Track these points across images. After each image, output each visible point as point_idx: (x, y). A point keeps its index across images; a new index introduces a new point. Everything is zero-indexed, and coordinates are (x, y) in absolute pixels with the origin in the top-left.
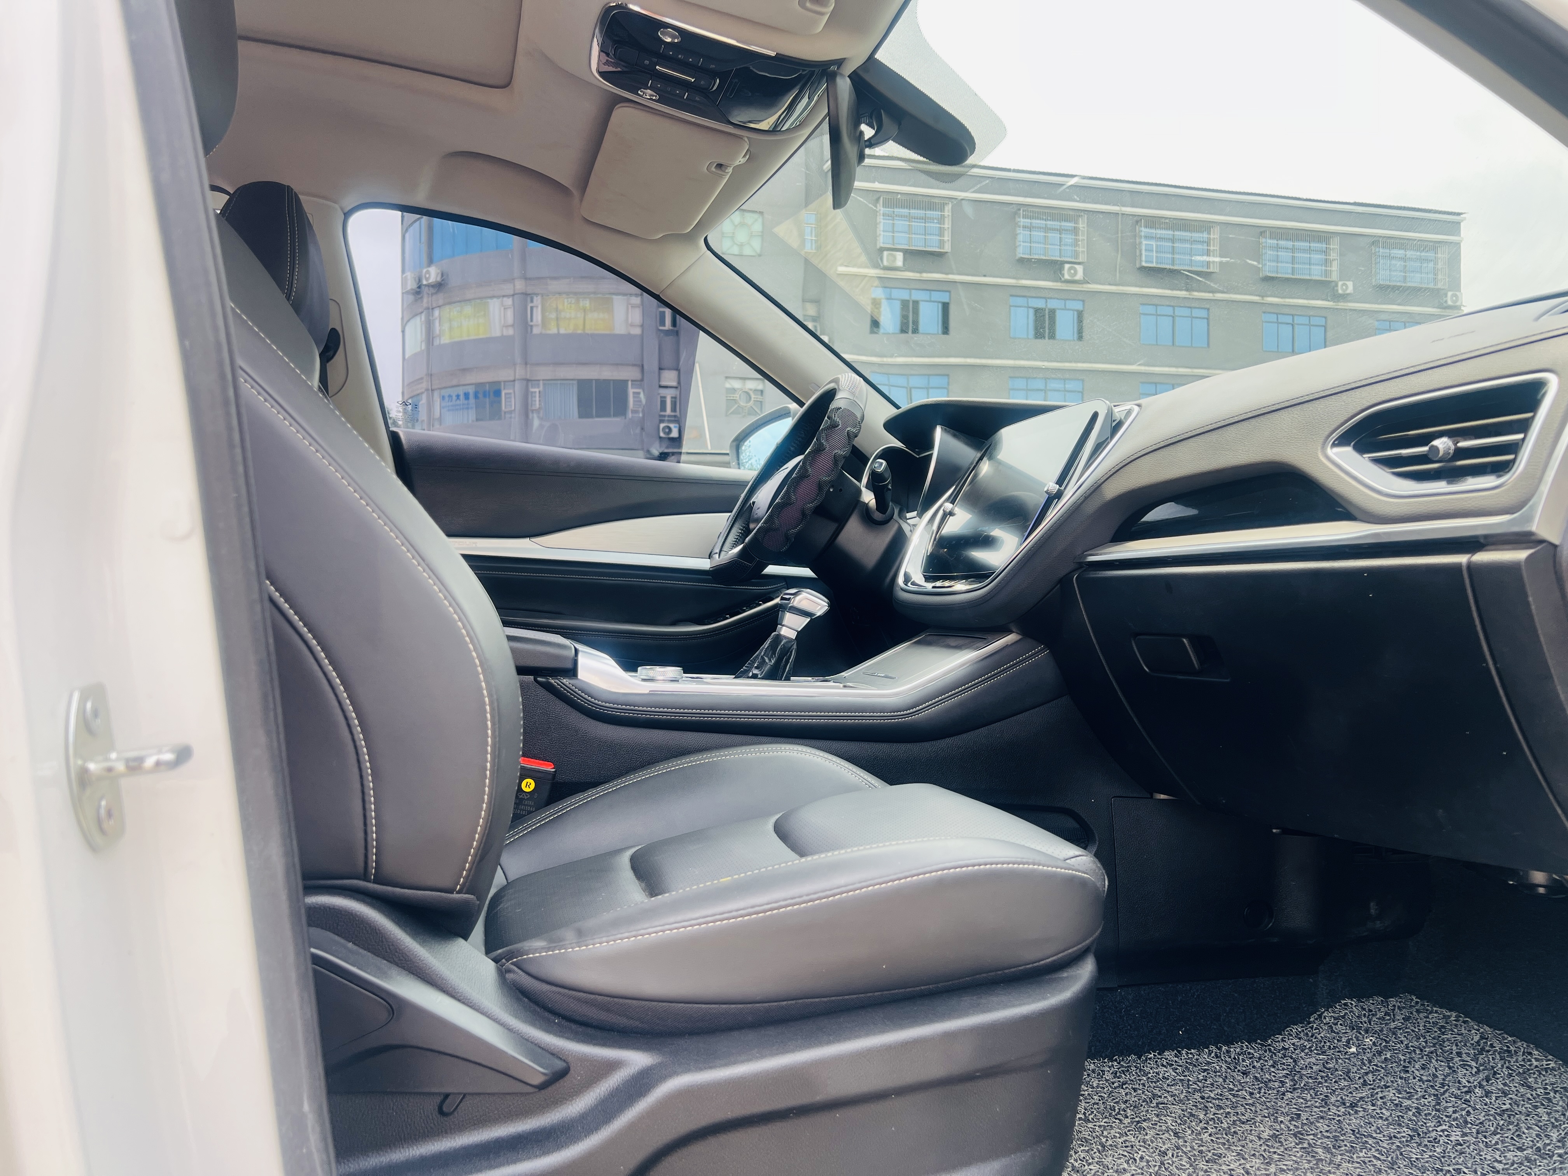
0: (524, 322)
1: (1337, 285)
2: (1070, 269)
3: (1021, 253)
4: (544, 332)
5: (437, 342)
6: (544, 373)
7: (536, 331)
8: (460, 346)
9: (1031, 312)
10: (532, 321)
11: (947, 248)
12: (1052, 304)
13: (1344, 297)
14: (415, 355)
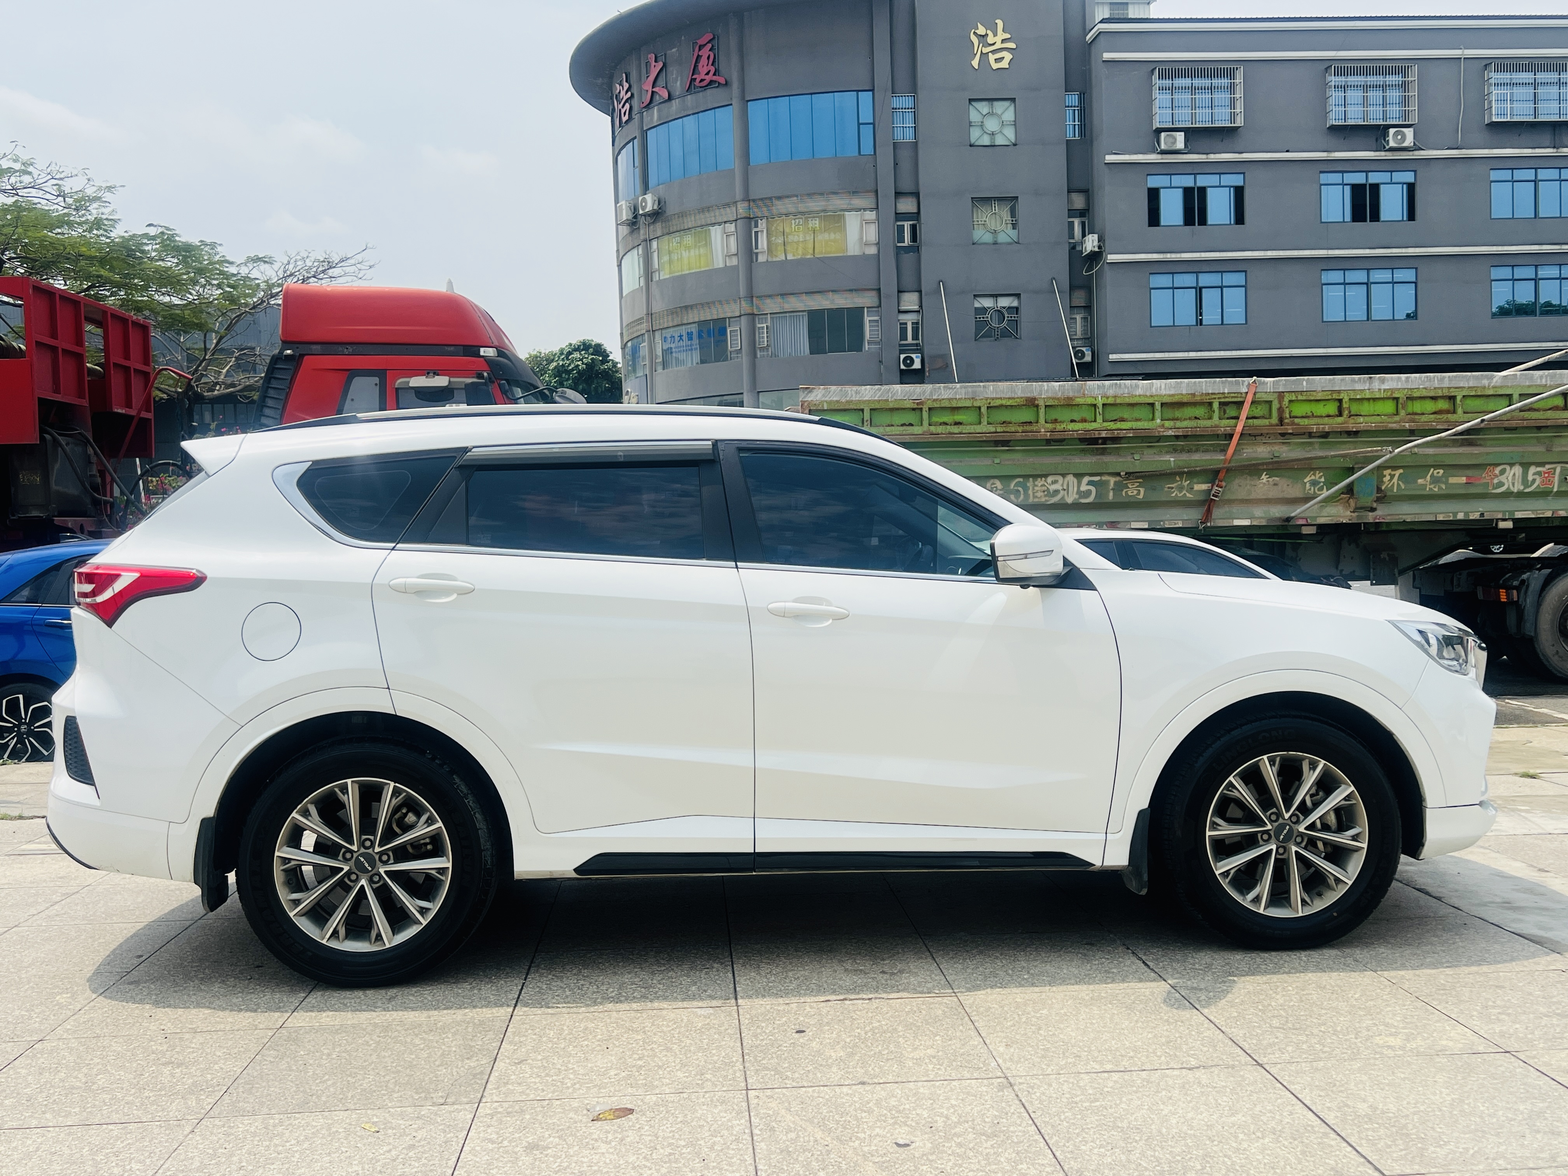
0: (749, 252)
2: (1396, 134)
3: (1334, 119)
4: (770, 260)
5: (656, 277)
6: (771, 306)
7: (762, 258)
8: (680, 281)
9: (1348, 189)
10: (757, 248)
11: (1239, 122)
12: (1375, 178)
14: (633, 291)
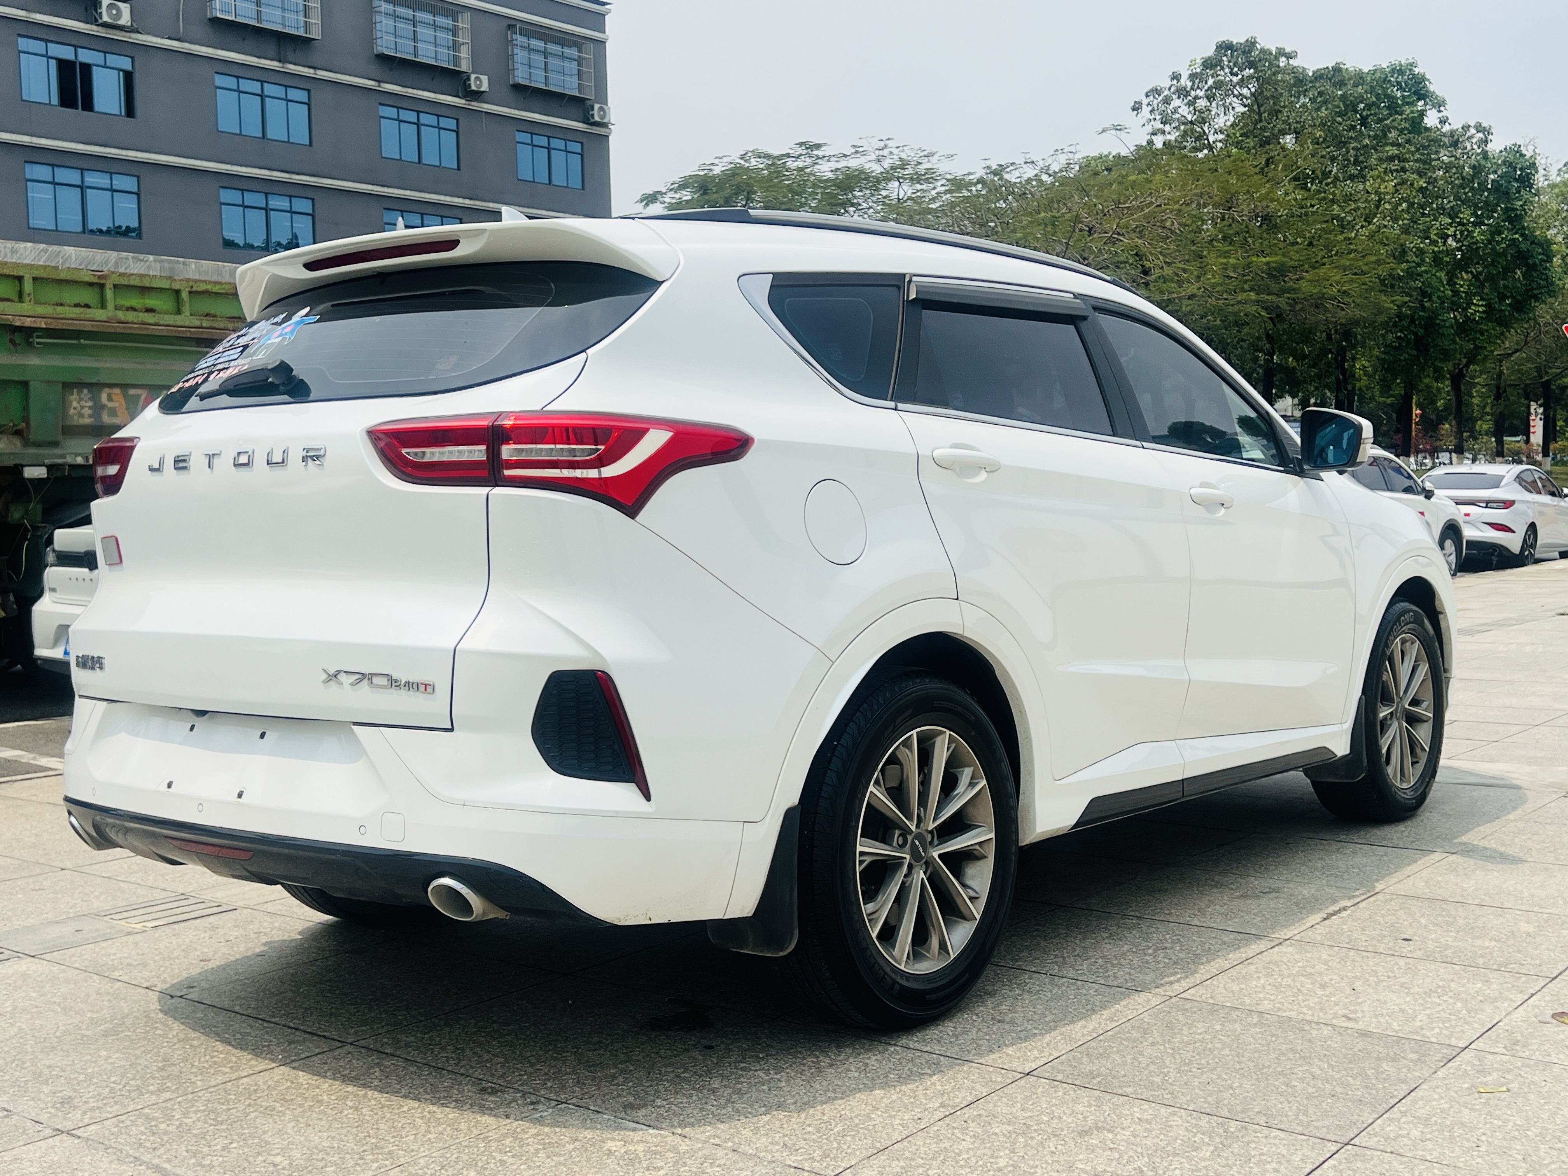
1: (469, 79)
2: (110, 7)
9: (53, 64)
12: (85, 56)
13: (477, 95)
